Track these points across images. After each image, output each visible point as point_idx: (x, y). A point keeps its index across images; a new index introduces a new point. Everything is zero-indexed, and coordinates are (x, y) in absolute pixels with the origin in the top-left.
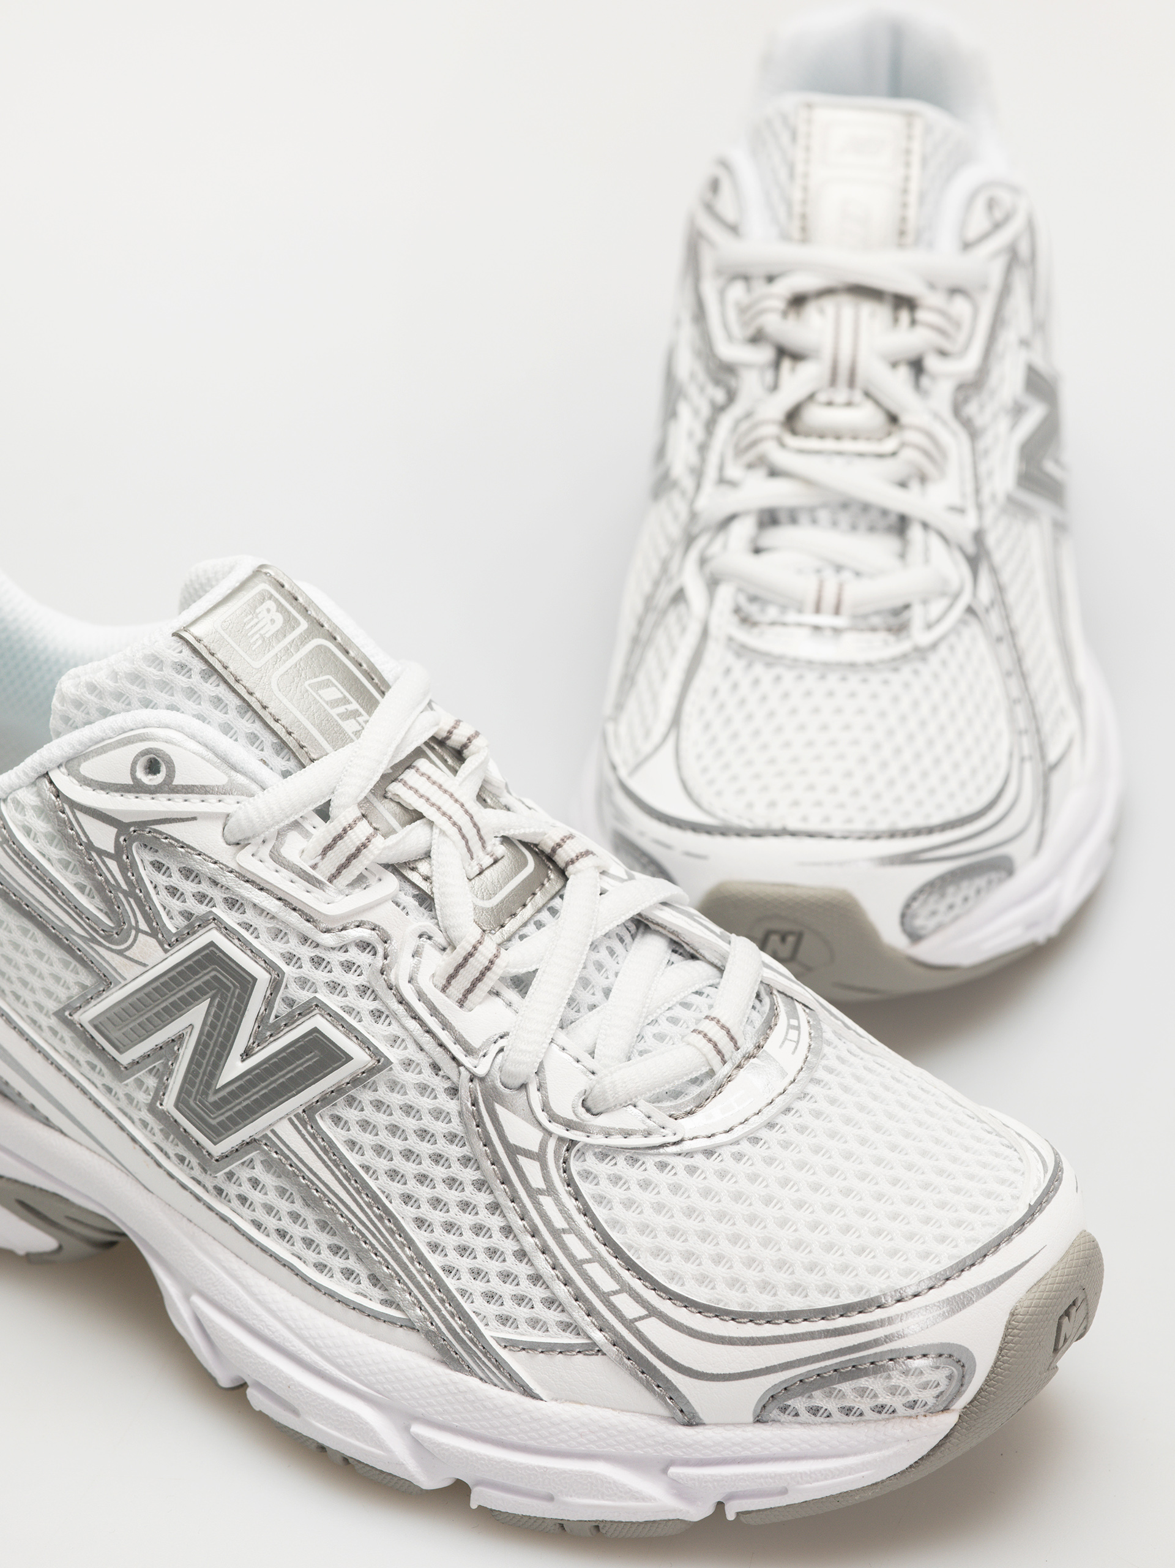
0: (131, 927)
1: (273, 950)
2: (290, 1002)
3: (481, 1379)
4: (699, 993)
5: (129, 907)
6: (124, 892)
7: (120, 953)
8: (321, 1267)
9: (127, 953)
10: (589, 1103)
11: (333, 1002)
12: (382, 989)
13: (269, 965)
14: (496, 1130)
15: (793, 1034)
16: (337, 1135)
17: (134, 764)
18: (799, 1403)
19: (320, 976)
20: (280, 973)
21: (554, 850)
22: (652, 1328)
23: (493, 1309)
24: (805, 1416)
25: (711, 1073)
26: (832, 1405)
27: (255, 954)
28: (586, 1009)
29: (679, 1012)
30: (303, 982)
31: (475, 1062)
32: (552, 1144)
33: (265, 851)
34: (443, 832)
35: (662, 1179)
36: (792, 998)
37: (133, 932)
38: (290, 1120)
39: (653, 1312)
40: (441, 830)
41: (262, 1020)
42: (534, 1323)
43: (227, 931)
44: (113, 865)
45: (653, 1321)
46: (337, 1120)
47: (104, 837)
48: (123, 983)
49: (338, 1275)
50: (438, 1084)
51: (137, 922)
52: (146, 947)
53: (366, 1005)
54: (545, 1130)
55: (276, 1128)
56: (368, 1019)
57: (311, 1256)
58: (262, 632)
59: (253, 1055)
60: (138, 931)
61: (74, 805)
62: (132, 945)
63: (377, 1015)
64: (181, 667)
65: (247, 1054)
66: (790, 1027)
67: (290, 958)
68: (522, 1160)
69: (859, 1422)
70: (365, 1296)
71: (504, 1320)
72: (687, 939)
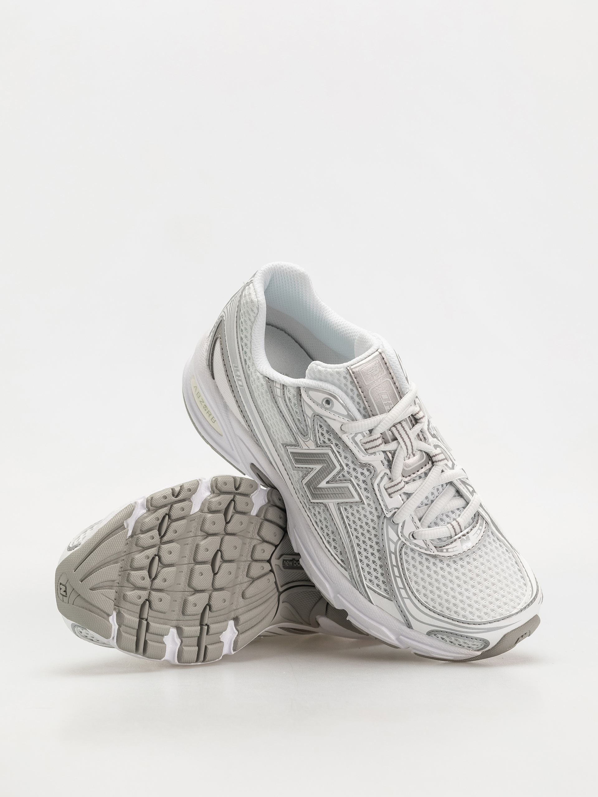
0: (309, 437)
1: (343, 462)
2: (344, 476)
3: (360, 592)
4: (458, 509)
5: (310, 432)
6: (310, 428)
7: (304, 441)
8: (329, 542)
9: (306, 442)
10: (414, 535)
11: (355, 481)
12: (369, 483)
13: (341, 465)
14: (387, 532)
15: (479, 531)
16: (344, 514)
17: (323, 400)
18: (440, 636)
19: (354, 474)
20: (343, 469)
21: (432, 457)
22: (407, 601)
23: (368, 577)
24: (440, 638)
25: (451, 537)
26: (448, 639)
27: (339, 461)
28: (425, 505)
29: (450, 514)
30: (349, 473)
31: (387, 513)
32: (400, 542)
33: (351, 436)
34: (401, 447)
35: (426, 563)
36: (484, 519)
37: (309, 438)
38: (333, 504)
39: (409, 598)
40: (401, 446)
41: (334, 477)
42: (378, 585)
43: (333, 452)
44: (309, 420)
45: (409, 600)
46: (346, 509)
47: (309, 413)
48: (302, 448)
49: (332, 547)
50: (376, 514)
51: (311, 436)
52: (311, 444)
53: (363, 485)
54: (399, 538)
55: (329, 504)
56: (363, 489)
57: (327, 538)
58: (372, 374)
59: (329, 483)
60: (310, 439)
61: (304, 400)
63: (366, 489)
64: (345, 378)
65: (328, 482)
66: (479, 529)
67: (347, 465)
68: (391, 543)
69: (454, 645)
70: (337, 556)
71: (371, 581)
72: (461, 491)
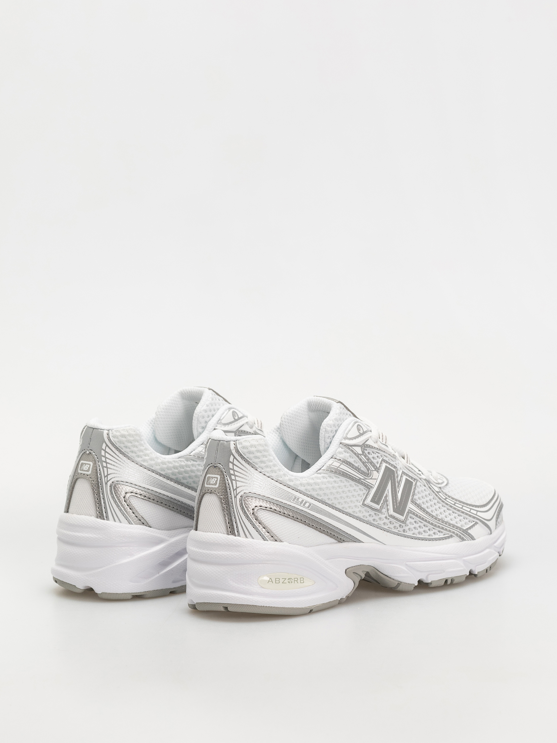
3: (467, 540)
5: (369, 465)
6: (367, 462)
7: (371, 479)
9: (373, 478)
13: (394, 467)
17: (357, 429)
20: (396, 468)
27: (391, 465)
37: (372, 471)
38: (411, 503)
44: (363, 456)
47: (359, 450)
48: (373, 486)
51: (372, 469)
52: (375, 474)
55: (410, 506)
57: (426, 534)
59: (399, 491)
61: (352, 446)
62: (373, 475)
